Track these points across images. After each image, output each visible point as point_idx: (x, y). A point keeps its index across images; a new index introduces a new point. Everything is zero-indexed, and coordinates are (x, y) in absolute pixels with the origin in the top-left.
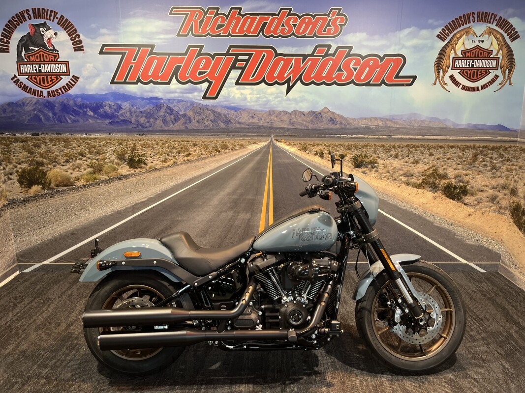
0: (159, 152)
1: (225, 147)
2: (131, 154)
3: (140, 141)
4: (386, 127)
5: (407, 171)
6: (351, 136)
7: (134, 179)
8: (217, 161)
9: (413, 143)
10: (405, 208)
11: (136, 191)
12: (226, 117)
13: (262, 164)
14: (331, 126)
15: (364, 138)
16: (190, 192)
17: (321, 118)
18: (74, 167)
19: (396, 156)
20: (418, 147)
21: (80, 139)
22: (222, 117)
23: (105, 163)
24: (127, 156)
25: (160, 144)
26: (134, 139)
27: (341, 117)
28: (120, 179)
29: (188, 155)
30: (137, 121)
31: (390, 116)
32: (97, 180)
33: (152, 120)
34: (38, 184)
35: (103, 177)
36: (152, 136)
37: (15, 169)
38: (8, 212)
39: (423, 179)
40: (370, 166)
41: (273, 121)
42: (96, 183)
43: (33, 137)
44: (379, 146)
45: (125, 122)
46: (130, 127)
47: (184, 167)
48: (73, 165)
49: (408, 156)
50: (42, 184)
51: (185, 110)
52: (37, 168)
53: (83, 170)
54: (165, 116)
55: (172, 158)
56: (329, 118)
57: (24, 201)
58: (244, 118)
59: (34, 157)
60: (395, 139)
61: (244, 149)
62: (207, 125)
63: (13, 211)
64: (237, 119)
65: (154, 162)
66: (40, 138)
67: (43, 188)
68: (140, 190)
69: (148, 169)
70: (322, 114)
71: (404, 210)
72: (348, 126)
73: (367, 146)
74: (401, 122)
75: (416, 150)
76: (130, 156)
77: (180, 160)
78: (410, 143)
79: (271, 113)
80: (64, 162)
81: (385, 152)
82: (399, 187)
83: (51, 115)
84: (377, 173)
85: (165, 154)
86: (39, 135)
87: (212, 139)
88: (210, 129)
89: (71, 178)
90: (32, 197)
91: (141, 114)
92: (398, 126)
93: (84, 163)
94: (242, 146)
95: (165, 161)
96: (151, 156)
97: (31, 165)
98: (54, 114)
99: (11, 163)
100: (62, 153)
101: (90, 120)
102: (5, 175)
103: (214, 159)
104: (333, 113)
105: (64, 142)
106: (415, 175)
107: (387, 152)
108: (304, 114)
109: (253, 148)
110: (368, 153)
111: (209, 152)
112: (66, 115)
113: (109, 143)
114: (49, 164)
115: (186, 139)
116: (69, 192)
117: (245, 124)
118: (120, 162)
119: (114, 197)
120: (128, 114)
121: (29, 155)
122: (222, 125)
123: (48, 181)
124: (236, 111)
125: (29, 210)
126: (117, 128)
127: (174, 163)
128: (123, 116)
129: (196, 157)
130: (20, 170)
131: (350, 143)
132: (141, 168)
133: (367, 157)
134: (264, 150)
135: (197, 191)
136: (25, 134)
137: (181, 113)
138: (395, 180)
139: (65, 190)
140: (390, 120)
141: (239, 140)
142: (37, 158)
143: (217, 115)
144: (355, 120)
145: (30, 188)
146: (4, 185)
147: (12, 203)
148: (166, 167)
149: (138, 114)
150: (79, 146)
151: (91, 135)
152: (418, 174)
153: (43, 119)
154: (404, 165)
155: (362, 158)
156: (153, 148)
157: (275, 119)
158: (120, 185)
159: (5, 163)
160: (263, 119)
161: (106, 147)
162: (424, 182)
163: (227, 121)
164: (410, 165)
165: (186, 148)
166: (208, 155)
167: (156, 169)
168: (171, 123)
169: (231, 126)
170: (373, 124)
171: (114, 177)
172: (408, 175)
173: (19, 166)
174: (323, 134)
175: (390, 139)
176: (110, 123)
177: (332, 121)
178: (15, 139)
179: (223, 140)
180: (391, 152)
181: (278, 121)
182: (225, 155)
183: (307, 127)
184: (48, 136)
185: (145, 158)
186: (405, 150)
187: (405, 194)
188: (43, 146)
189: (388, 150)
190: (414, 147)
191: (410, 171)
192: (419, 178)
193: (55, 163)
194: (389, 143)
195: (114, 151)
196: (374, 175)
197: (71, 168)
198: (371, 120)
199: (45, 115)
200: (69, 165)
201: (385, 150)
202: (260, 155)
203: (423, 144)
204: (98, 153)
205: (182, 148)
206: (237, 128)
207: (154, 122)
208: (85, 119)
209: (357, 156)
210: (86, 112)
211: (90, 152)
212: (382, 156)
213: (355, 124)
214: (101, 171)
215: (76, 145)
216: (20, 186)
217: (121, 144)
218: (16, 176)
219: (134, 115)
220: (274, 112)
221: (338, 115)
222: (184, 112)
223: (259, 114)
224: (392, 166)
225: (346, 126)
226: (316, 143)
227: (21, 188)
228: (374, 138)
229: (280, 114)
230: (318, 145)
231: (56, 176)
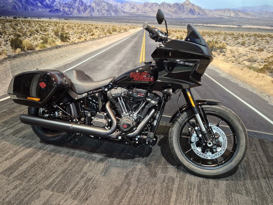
0: (76, 32)
1: (115, 30)
2: (61, 33)
3: (66, 23)
4: (237, 18)
5: (251, 57)
6: (205, 25)
7: (64, 49)
8: (110, 40)
9: (261, 33)
10: (245, 87)
11: (65, 56)
12: (115, 7)
13: (138, 44)
14: (191, 16)
15: (217, 27)
16: (94, 60)
17: (183, 9)
18: (34, 39)
19: (243, 44)
20: (265, 36)
21: (36, 21)
22: (113, 8)
23: (49, 37)
24: (59, 34)
25: (77, 26)
26: (62, 23)
27: (199, 8)
28: (57, 48)
29: (92, 35)
30: (63, 10)
31: (243, 7)
32: (45, 47)
33: (71, 9)
34: (19, 48)
35: (49, 46)
36: (72, 20)
37: (8, 38)
38: (8, 62)
39: (265, 65)
40: (219, 51)
41: (147, 11)
42: (45, 49)
43: (14, 19)
44: (229, 35)
45: (58, 10)
46: (60, 14)
47: (90, 43)
48: (34, 38)
49: (254, 44)
50: (21, 48)
51: (90, 2)
52: (17, 39)
53: (38, 41)
54: (79, 7)
55: (83, 36)
56: (189, 9)
57: (14, 57)
58: (127, 9)
59: (16, 32)
60: (244, 28)
61: (127, 32)
62: (104, 14)
63: (10, 62)
64: (122, 9)
65: (74, 38)
66: (17, 20)
67: (22, 50)
68: (67, 56)
69: (71, 43)
70: (184, 5)
71: (243, 88)
72: (204, 17)
73: (218, 34)
74: (252, 13)
75: (262, 39)
76: (61, 34)
77: (88, 38)
78: (257, 33)
79: (146, 5)
80: (29, 36)
81: (234, 39)
82: (242, 69)
83: (21, 6)
84: (224, 57)
85: (80, 33)
86: (16, 18)
87: (106, 24)
88: (105, 17)
89: (33, 45)
90: (17, 55)
91: (65, 5)
92: (249, 17)
93: (38, 37)
94: (126, 30)
95: (80, 38)
96: (72, 34)
97: (15, 36)
98: (22, 5)
99: (7, 35)
100: (28, 30)
101: (39, 9)
102: (5, 41)
103: (107, 38)
104: (193, 5)
105: (28, 23)
106: (258, 61)
107: (235, 40)
108: (170, 6)
109: (132, 32)
110: (219, 39)
111: (105, 33)
112: (28, 6)
113: (50, 24)
114: (23, 36)
115: (92, 24)
116: (33, 53)
117: (127, 13)
118: (56, 37)
119: (55, 59)
120: (58, 5)
121: (13, 30)
122: (113, 14)
123: (23, 46)
124: (122, 3)
125: (17, 62)
126: (53, 15)
127: (85, 40)
128: (56, 7)
129: (97, 36)
130: (11, 39)
131: (205, 31)
132: (67, 42)
133: (217, 43)
134: (140, 33)
135: (98, 59)
136: (10, 17)
137: (88, 5)
138: (239, 63)
139: (31, 52)
140: (242, 11)
141: (124, 26)
142: (17, 32)
143: (109, 6)
144: (211, 11)
145: (16, 50)
146: (5, 47)
147: (9, 57)
148: (81, 42)
149: (64, 5)
150: (35, 26)
151: (41, 19)
152: (260, 60)
153: (17, 8)
154: (249, 52)
155: (213, 44)
156: (73, 29)
157: (149, 9)
158: (57, 52)
159: (3, 34)
160: (140, 9)
161: (48, 27)
162: (265, 67)
163: (116, 11)
164: (255, 52)
165: (91, 30)
166: (104, 36)
167: (75, 43)
168: (82, 12)
169: (118, 15)
170: (226, 15)
171: (54, 47)
172: (251, 60)
173: (10, 36)
174: (183, 23)
175: (239, 28)
176: (49, 11)
177: (192, 11)
178: (6, 20)
179: (113, 25)
180: (239, 40)
181: (151, 12)
182: (115, 36)
183: (172, 16)
184: (21, 19)
185: (69, 35)
186: (252, 39)
187: (247, 76)
188: (19, 25)
189: (237, 38)
190: (261, 36)
191: (254, 57)
192: (261, 64)
193: (25, 36)
194: (238, 32)
195: (53, 30)
196: (221, 58)
197: (33, 39)
198: (224, 11)
199: (18, 6)
200: (32, 38)
201: (233, 38)
202: (137, 37)
203: (270, 34)
204: (45, 31)
205: (89, 30)
206: (123, 16)
207: (73, 11)
208: (37, 8)
209: (209, 42)
210: (37, 3)
211: (41, 30)
212: (230, 43)
213: (211, 15)
214: (47, 42)
215: (34, 25)
216: (12, 48)
217: (56, 25)
218: (9, 42)
219: (62, 6)
220: (148, 3)
221: (197, 6)
222: (90, 3)
223: (138, 5)
224: (238, 52)
225: (203, 16)
226: (178, 29)
227: (12, 49)
228: (225, 27)
229: (152, 6)
230: (179, 31)
231: (27, 43)
